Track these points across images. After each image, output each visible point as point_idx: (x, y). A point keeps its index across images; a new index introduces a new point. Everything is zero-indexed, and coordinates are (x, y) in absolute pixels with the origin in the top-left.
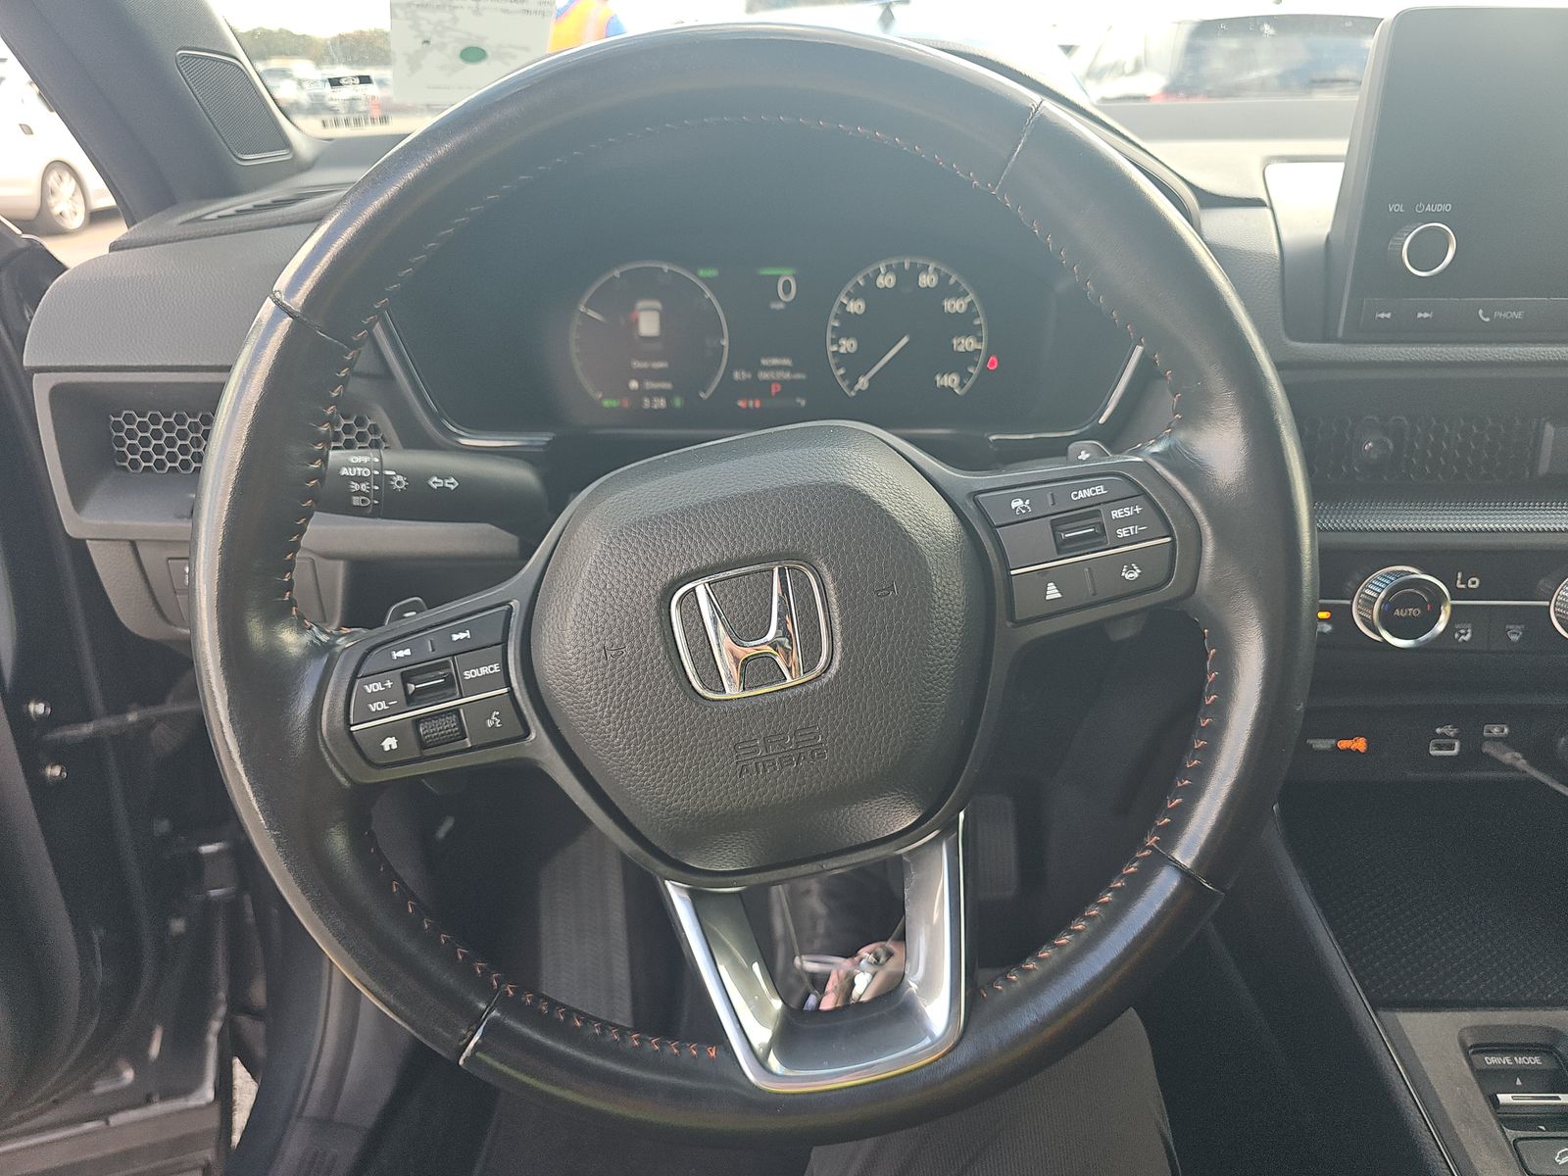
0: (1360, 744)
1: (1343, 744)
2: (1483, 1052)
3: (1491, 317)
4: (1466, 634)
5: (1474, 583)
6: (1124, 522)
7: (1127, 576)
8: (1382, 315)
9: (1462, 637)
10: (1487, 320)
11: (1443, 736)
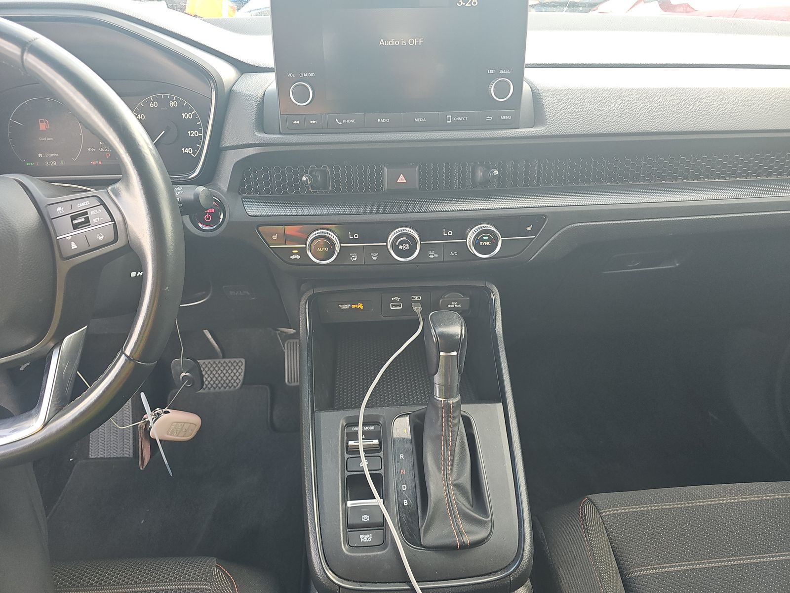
0: (361, 306)
1: (353, 306)
2: (351, 426)
3: (342, 122)
4: (355, 258)
5: (356, 236)
6: (95, 216)
7: (100, 239)
8: (295, 122)
9: (354, 259)
10: (341, 123)
11: (395, 301)
